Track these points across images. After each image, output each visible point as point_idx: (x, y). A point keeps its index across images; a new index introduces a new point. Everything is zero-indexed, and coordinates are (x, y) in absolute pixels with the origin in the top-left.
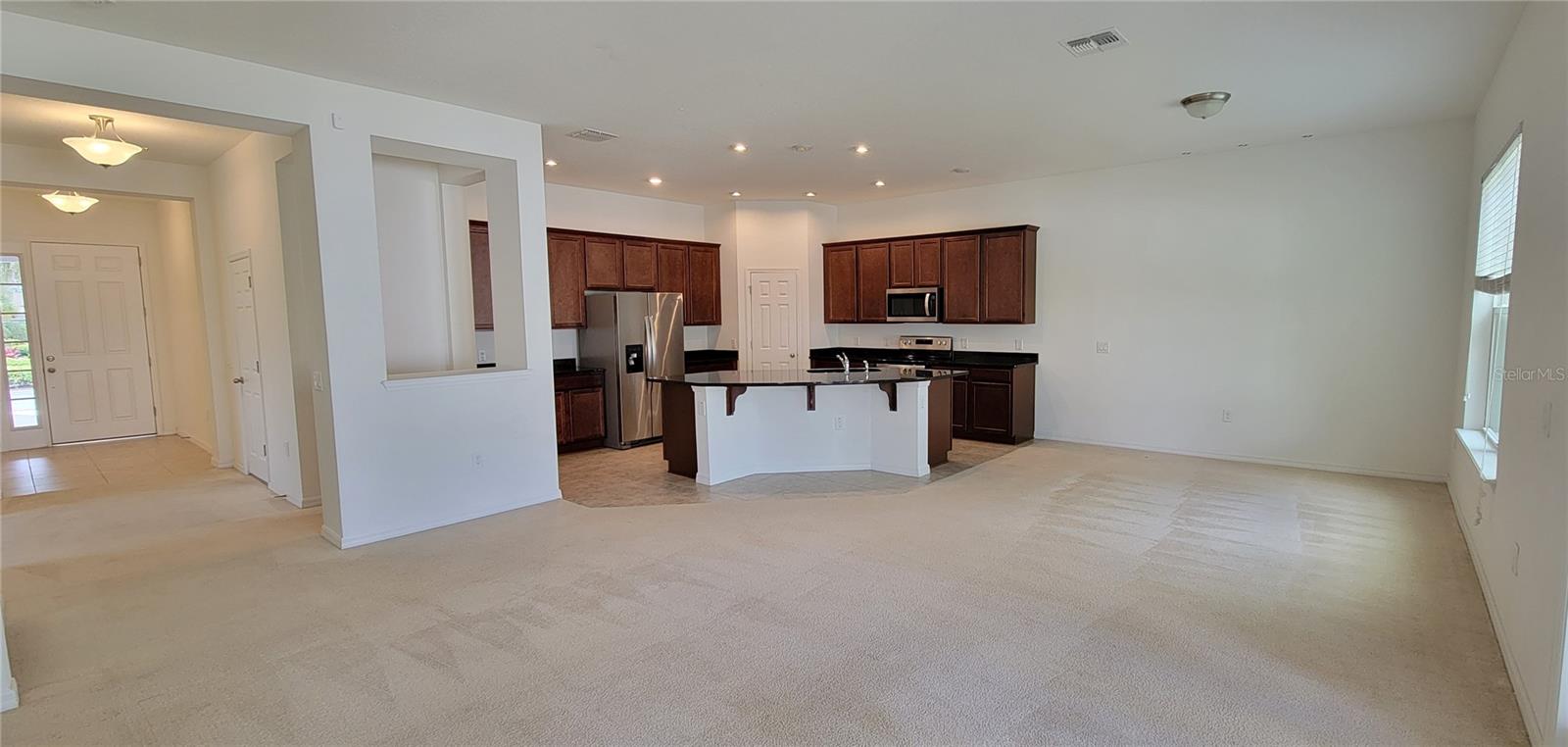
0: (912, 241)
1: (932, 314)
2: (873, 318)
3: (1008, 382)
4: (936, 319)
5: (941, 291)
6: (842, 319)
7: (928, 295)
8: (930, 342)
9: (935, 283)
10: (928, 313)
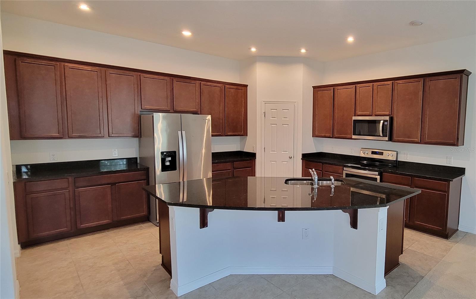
0: (372, 84)
1: (384, 135)
2: (342, 135)
3: (445, 192)
4: (387, 139)
5: (392, 119)
6: (323, 135)
7: (382, 122)
8: (382, 154)
9: (387, 113)
10: (381, 135)
